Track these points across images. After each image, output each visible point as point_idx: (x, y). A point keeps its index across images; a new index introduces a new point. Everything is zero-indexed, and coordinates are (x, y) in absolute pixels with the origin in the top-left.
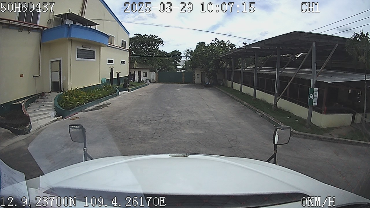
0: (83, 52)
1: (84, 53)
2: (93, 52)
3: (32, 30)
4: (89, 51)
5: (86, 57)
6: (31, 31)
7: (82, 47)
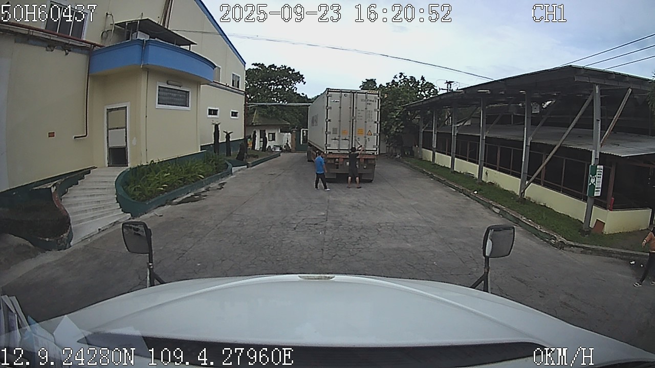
0: (168, 93)
1: (170, 96)
2: (185, 93)
3: (71, 49)
4: (179, 92)
5: (172, 103)
6: (70, 51)
7: (166, 84)
